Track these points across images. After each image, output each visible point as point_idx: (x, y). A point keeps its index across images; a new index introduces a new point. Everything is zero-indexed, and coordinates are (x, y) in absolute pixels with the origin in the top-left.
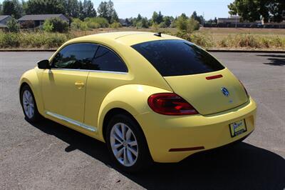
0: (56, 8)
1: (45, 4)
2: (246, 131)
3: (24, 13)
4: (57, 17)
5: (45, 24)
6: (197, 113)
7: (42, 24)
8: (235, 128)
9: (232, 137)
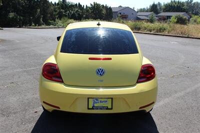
0: (182, 9)
1: (176, 6)
2: (112, 109)
3: (162, 11)
4: (181, 14)
5: (172, 18)
6: (62, 82)
7: (170, 18)
8: (94, 103)
9: (89, 109)
